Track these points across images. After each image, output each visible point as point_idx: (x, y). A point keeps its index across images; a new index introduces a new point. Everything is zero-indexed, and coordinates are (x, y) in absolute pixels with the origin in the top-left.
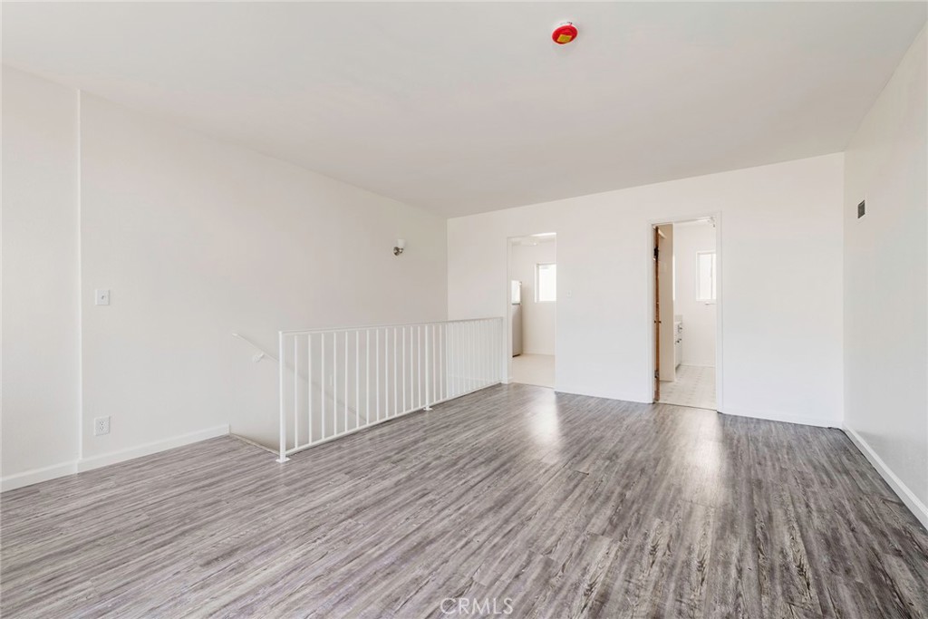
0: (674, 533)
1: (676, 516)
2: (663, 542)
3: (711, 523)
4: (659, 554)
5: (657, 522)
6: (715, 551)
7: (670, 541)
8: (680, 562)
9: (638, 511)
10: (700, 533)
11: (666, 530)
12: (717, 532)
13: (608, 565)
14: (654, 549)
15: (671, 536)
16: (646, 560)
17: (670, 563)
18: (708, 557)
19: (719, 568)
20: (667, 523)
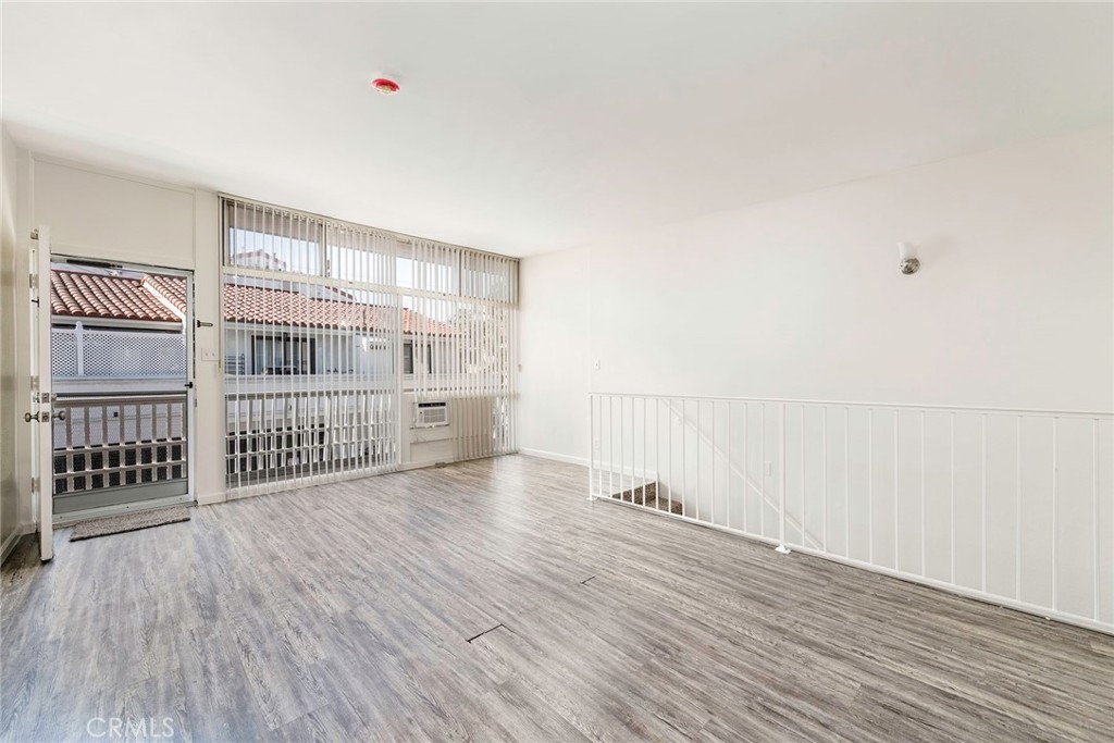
0: (294, 658)
1: (309, 677)
2: (296, 643)
3: (261, 701)
4: (290, 633)
5: (322, 655)
6: (240, 674)
7: (291, 648)
8: (268, 640)
9: (354, 650)
10: (267, 679)
11: (304, 654)
12: (248, 695)
13: (319, 601)
14: (298, 632)
15: (294, 653)
16: (296, 622)
17: (275, 634)
18: (244, 662)
19: (228, 660)
20: (311, 661)
